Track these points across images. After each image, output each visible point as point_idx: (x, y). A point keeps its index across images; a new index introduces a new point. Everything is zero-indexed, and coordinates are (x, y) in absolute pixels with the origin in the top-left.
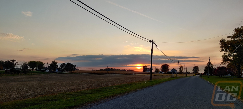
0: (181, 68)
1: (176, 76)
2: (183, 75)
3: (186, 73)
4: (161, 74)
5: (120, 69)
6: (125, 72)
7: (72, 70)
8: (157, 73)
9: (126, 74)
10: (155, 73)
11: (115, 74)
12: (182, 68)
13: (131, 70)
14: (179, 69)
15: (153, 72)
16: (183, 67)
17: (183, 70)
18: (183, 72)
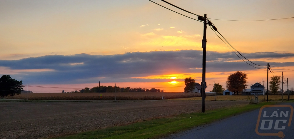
0: (276, 80)
1: (263, 101)
2: (280, 97)
3: (286, 92)
4: (227, 96)
5: (128, 88)
6: (142, 95)
7: (12, 93)
8: (218, 94)
9: (145, 99)
10: (214, 95)
11: (119, 99)
12: (277, 82)
13: (156, 90)
14: (269, 84)
15: (208, 93)
16: (280, 80)
17: (280, 86)
18: (279, 90)
